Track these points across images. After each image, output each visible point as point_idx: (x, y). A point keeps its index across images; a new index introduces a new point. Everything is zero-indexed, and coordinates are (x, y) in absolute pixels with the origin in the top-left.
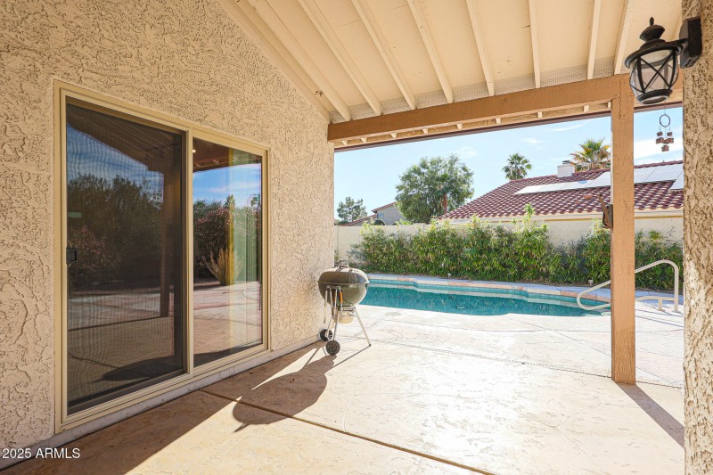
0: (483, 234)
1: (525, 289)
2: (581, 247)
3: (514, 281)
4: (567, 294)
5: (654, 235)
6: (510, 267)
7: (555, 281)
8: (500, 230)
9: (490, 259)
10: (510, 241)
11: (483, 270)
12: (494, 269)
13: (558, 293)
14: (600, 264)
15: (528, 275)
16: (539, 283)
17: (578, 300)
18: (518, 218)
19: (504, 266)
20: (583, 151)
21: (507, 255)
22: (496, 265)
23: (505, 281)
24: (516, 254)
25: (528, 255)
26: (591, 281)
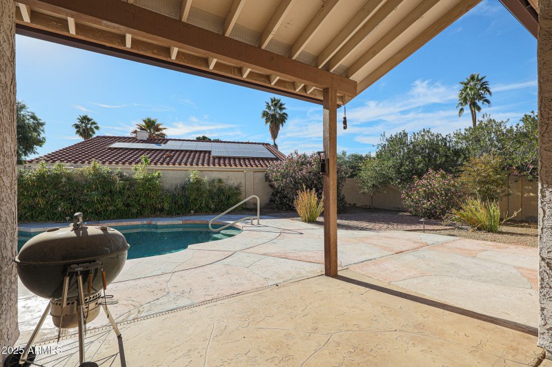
0: (104, 178)
1: (154, 223)
2: (183, 188)
3: (137, 217)
4: (187, 222)
5: (220, 181)
6: (133, 206)
7: (170, 214)
8: (121, 176)
9: (113, 201)
10: (131, 185)
11: (107, 210)
12: (118, 209)
13: (181, 222)
14: (196, 199)
15: (147, 212)
16: (157, 216)
17: (210, 226)
18: (134, 166)
19: (128, 205)
20: (144, 124)
21: (129, 197)
22: (120, 205)
23: (129, 218)
24: (136, 195)
25: (147, 196)
26: (192, 212)
